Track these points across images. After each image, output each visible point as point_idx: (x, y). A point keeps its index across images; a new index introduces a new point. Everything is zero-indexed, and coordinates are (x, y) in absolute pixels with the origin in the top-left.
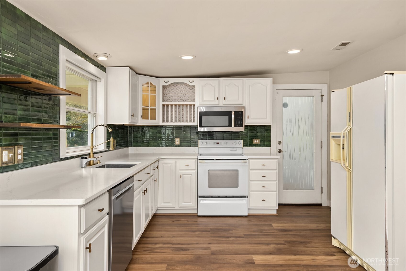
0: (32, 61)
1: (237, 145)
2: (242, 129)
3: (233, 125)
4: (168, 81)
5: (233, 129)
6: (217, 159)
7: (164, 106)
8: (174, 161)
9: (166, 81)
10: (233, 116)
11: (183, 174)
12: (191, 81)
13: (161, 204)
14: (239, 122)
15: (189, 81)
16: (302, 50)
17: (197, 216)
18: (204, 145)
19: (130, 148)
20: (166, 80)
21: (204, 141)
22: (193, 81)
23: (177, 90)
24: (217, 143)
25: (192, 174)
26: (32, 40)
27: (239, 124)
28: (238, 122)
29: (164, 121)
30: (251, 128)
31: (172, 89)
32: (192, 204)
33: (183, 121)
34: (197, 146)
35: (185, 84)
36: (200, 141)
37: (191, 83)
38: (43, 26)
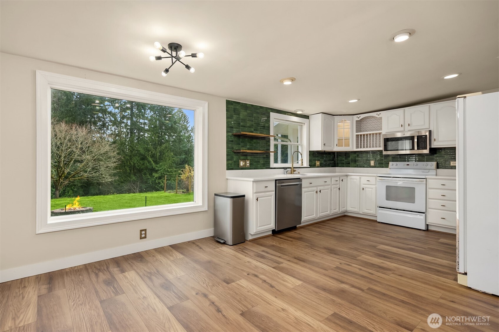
0: (254, 124)
1: (428, 167)
2: (426, 151)
3: (416, 148)
4: (360, 117)
5: (416, 151)
6: (394, 177)
7: (357, 136)
8: (358, 177)
9: (359, 117)
10: (416, 140)
11: (365, 188)
12: (379, 114)
13: (349, 209)
14: (423, 145)
15: (377, 114)
16: (460, 74)
17: (376, 221)
18: (394, 166)
19: (337, 168)
20: (358, 116)
21: (395, 163)
22: (380, 114)
24: (407, 165)
25: (372, 188)
26: (255, 115)
27: (423, 147)
28: (421, 145)
29: (357, 147)
30: (434, 151)
31: (368, 121)
32: (372, 212)
33: (373, 147)
34: (387, 167)
35: (373, 117)
36: (391, 163)
37: (379, 115)
38: (260, 106)
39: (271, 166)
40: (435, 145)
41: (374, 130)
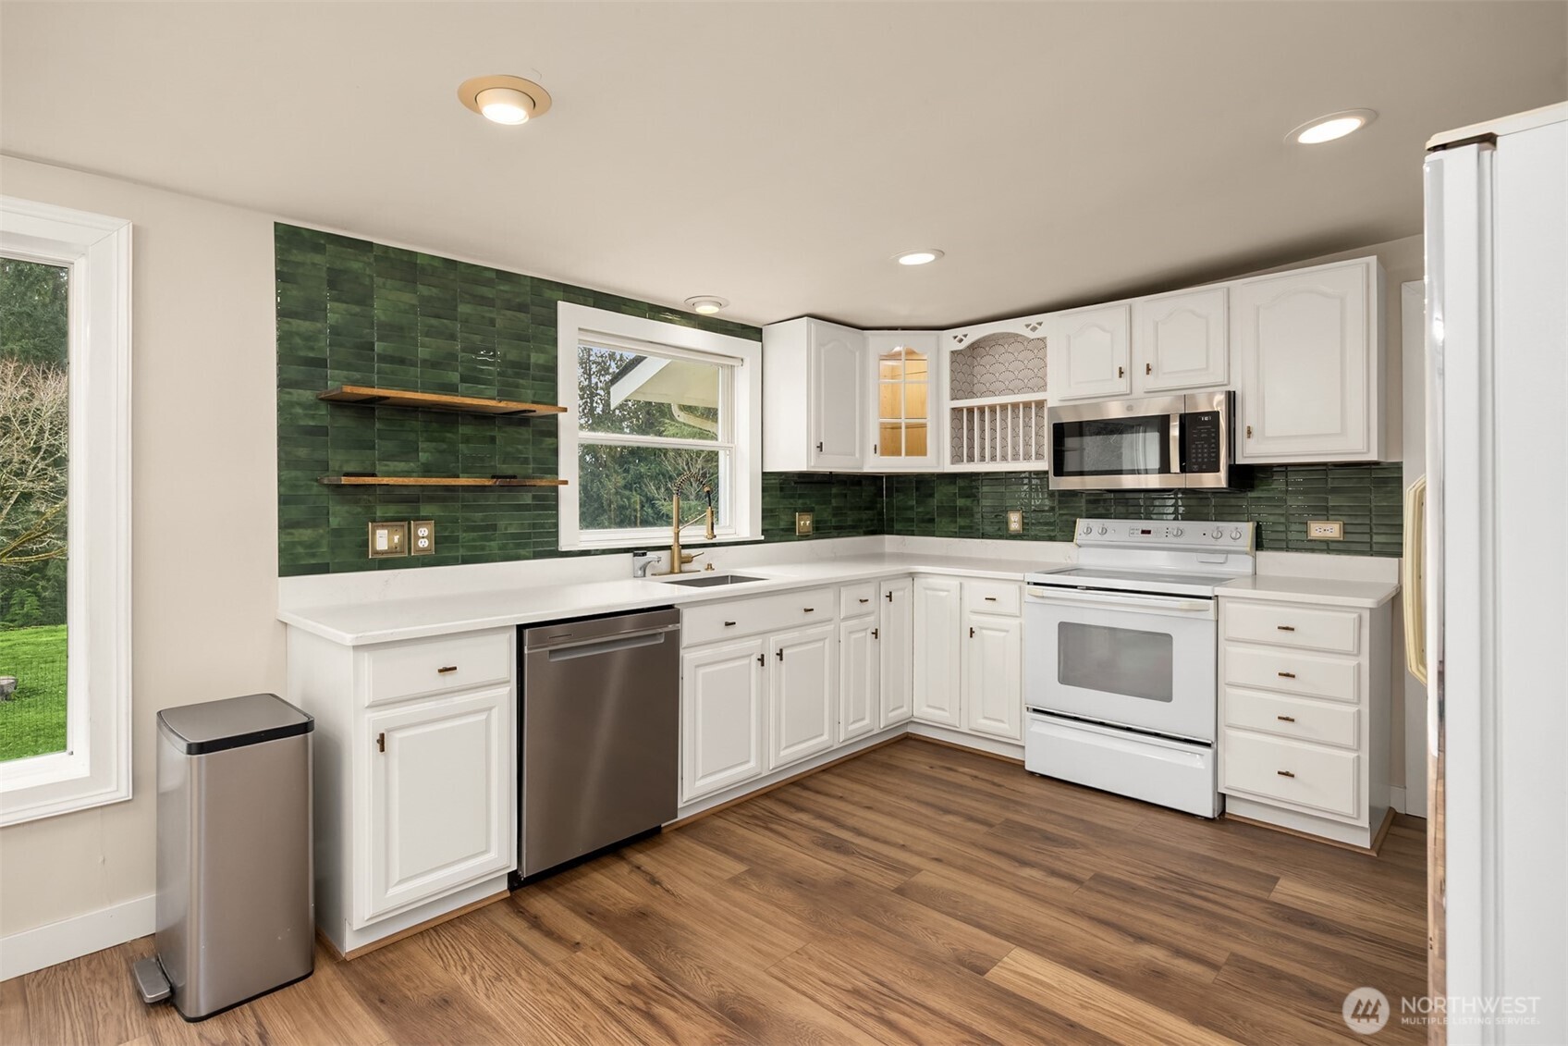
1: (1225, 543)
2: (1218, 480)
3: (1175, 464)
4: (965, 336)
5: (1176, 480)
6: (1088, 588)
7: (956, 412)
8: (955, 582)
9: (960, 336)
10: (1175, 432)
11: (981, 628)
12: (1034, 324)
14: (1203, 453)
15: (1028, 326)
16: (1372, 116)
18: (1095, 537)
19: (887, 537)
20: (959, 332)
21: (1096, 524)
22: (1040, 324)
23: (1011, 358)
24: (1143, 532)
25: (1007, 631)
26: (463, 309)
27: (1203, 463)
28: (1197, 453)
29: (957, 458)
30: (1245, 477)
31: (997, 356)
32: (1006, 728)
33: (1015, 457)
34: (1069, 536)
35: (1015, 337)
36: (1082, 524)
37: (1034, 329)
38: (498, 272)
39: (564, 546)
40: (1252, 452)
41: (1020, 391)
